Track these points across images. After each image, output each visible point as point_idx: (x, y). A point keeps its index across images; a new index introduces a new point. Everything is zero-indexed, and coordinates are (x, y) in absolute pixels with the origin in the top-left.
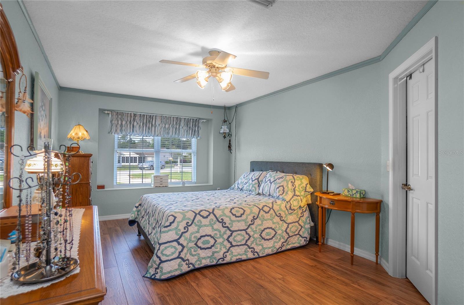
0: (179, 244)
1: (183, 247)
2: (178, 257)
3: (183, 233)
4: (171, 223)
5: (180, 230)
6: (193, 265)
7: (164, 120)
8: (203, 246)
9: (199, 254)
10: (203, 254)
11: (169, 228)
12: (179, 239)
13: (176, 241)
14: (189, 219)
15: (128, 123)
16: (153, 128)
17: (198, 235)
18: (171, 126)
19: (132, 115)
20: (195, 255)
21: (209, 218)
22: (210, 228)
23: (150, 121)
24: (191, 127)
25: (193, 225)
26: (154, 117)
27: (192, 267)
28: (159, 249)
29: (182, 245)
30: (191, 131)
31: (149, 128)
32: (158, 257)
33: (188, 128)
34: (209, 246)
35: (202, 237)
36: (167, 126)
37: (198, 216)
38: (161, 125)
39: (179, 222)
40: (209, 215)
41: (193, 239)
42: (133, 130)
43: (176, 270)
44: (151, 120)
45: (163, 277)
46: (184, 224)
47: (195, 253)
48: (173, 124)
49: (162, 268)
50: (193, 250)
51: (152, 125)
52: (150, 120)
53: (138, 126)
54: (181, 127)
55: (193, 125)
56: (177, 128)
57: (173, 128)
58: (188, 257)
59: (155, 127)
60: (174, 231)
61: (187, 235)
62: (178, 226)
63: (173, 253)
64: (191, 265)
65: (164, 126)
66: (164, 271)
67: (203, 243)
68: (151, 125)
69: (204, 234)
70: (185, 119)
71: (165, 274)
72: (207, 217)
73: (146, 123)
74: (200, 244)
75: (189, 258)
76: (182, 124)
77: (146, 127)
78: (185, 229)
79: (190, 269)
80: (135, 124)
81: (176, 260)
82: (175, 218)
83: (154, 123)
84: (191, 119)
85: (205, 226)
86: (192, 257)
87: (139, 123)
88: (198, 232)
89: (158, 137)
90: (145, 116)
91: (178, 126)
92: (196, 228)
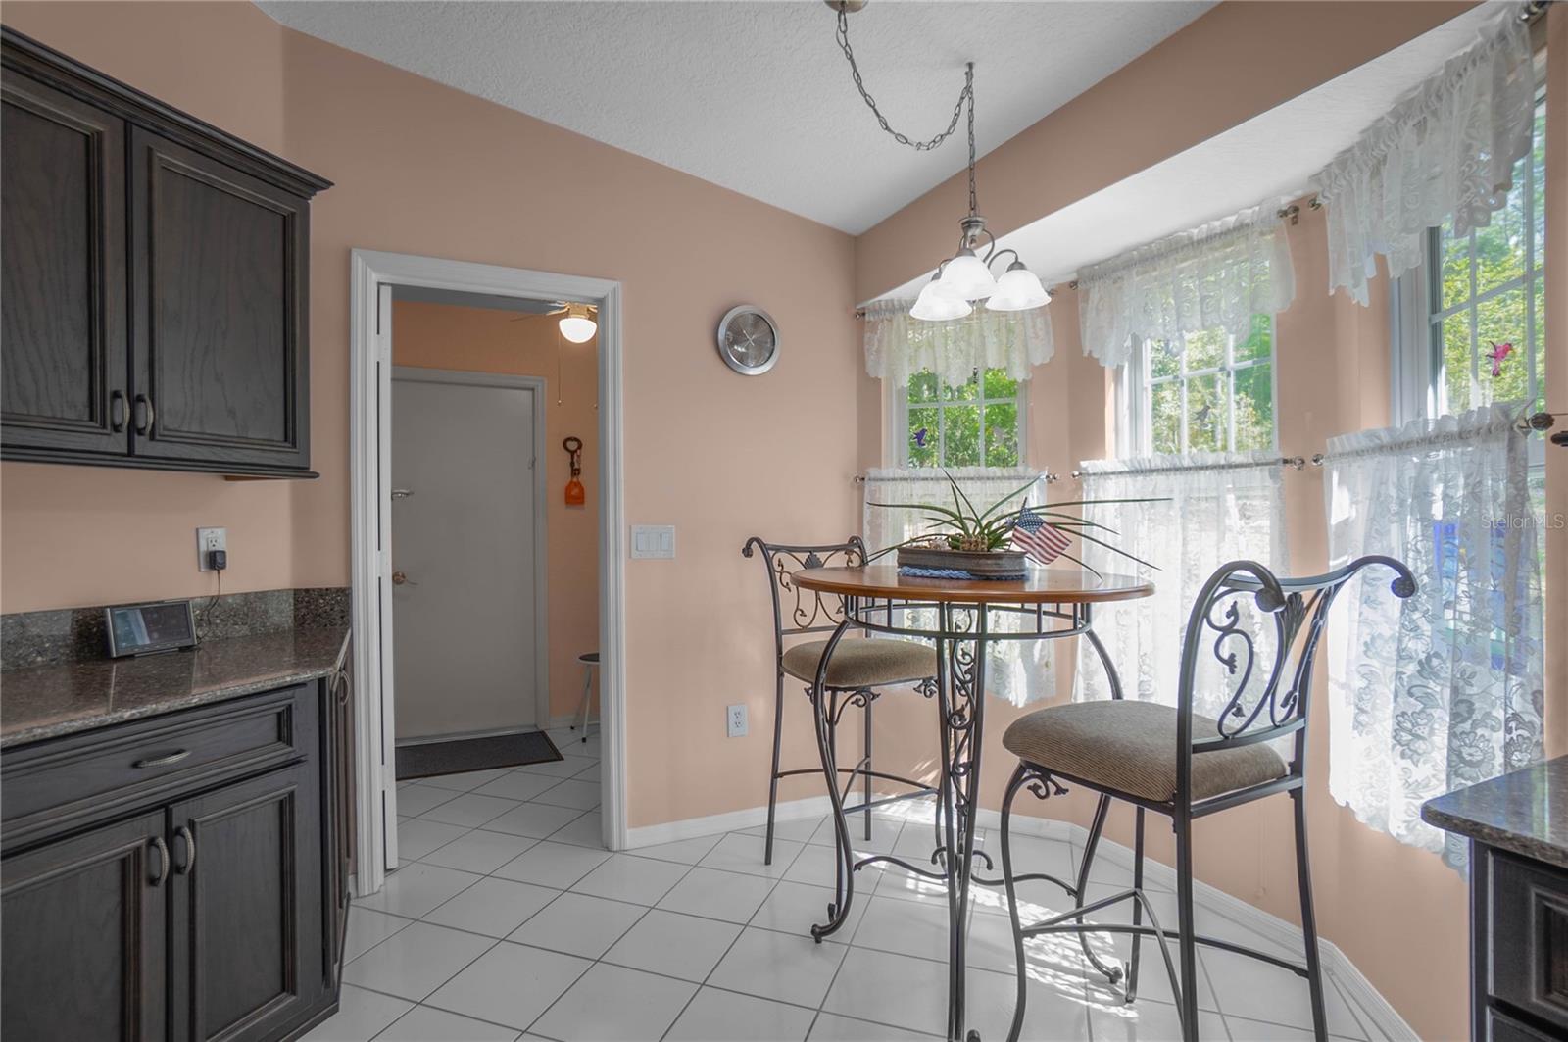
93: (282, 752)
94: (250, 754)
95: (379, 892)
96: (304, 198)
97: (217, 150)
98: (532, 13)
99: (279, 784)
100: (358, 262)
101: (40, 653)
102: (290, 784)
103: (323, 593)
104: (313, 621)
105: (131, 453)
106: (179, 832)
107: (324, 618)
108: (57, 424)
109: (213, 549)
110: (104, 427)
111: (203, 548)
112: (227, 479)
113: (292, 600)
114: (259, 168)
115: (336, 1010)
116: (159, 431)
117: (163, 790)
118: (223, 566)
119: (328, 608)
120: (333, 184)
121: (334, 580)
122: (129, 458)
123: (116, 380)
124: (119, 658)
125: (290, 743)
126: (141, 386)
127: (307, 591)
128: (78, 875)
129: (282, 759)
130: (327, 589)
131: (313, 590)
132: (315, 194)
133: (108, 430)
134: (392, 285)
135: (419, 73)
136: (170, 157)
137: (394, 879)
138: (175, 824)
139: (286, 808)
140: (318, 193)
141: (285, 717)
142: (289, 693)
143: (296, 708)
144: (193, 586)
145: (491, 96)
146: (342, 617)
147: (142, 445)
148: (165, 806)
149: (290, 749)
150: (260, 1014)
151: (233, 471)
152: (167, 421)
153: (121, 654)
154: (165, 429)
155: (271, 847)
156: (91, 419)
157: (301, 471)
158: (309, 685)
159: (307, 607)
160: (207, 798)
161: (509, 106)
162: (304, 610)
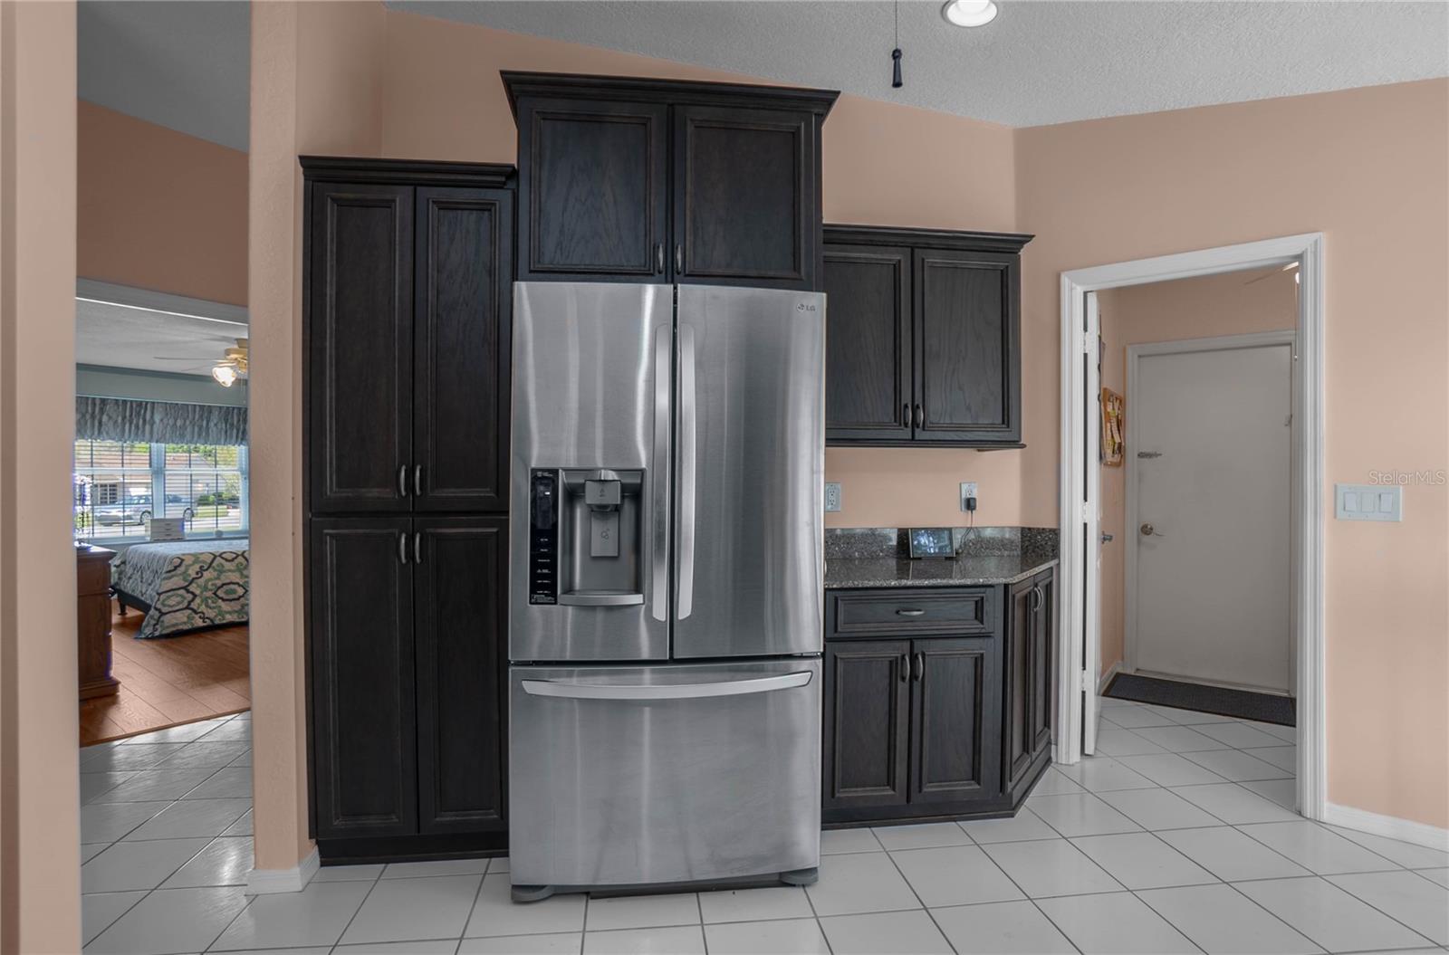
0: (188, 591)
1: (195, 596)
2: (187, 608)
3: (194, 579)
4: (176, 568)
5: (190, 575)
6: (212, 620)
7: (173, 411)
8: (225, 597)
9: (220, 607)
10: (225, 606)
11: (173, 573)
12: (188, 586)
13: (185, 588)
14: (204, 562)
15: (88, 416)
16: (147, 427)
17: (219, 583)
18: (188, 422)
19: (98, 402)
20: (214, 608)
21: (236, 561)
22: (238, 574)
23: (138, 413)
24: (235, 423)
25: (211, 570)
26: (149, 406)
27: (208, 622)
28: (159, 600)
29: (192, 593)
30: (235, 431)
31: (137, 427)
32: (156, 609)
33: (228, 426)
34: (236, 596)
35: (224, 584)
36: (179, 423)
37: (218, 558)
38: (165, 421)
39: (188, 566)
40: (236, 558)
41: (210, 587)
42: (99, 430)
43: (185, 623)
44: (143, 412)
45: (165, 632)
46: (197, 567)
47: (214, 605)
48: (194, 419)
49: (163, 622)
50: (210, 601)
51: (144, 421)
52: (140, 411)
53: (111, 423)
54: (212, 424)
55: (239, 421)
56: (202, 426)
57: (194, 425)
58: (203, 608)
59: (152, 426)
60: (181, 577)
61: (201, 581)
62: (187, 570)
63: (179, 603)
64: (206, 620)
65: (171, 422)
66: (166, 624)
67: (227, 592)
68: (141, 421)
69: (228, 581)
70: (220, 407)
71: (168, 627)
72: (233, 560)
73: (131, 416)
74: (220, 593)
75: (205, 611)
76: (214, 419)
77: (131, 424)
78: (197, 573)
79: (205, 624)
80: (105, 418)
81: (184, 611)
82: (182, 560)
83: (148, 417)
84: (234, 408)
85: (230, 571)
86: (210, 611)
87: (114, 416)
88: (218, 578)
89: (159, 444)
90: (129, 404)
91: (205, 423)
92: (215, 574)
93: (975, 627)
94: (957, 623)
95: (1073, 765)
96: (1015, 252)
97: (959, 243)
98: (1178, 36)
99: (976, 646)
100: (1065, 280)
101: (881, 551)
102: (981, 649)
103: (1042, 531)
104: (1034, 551)
105: (913, 439)
106: (917, 655)
107: (1041, 550)
108: (882, 426)
109: (969, 496)
110: (900, 425)
111: (963, 497)
112: (979, 451)
113: (1019, 535)
114: (984, 244)
115: (1012, 816)
116: (928, 424)
117: (910, 629)
118: (974, 509)
119: (1043, 543)
120: (1033, 236)
121: (1048, 524)
122: (913, 442)
123: (906, 398)
124: (914, 559)
125: (982, 622)
126: (918, 400)
127: (1029, 529)
128: (872, 661)
129: (977, 631)
130: (1043, 529)
131: (1034, 529)
132: (1022, 247)
133: (903, 427)
134: (1096, 291)
135: (1109, 116)
136: (934, 258)
137: (1088, 763)
138: (915, 652)
139: (979, 661)
140: (1025, 246)
141: (979, 604)
142: (983, 590)
143: (987, 600)
144: (957, 519)
145: (1172, 105)
146: (1053, 550)
147: (920, 434)
148: (911, 640)
149: (982, 626)
150: (956, 785)
151: (982, 445)
152: (933, 418)
153: (915, 556)
154: (931, 423)
155: (970, 686)
156: (895, 421)
157: (1015, 443)
158: (996, 587)
159: (1029, 541)
160: (933, 642)
161: (1191, 106)
162: (1027, 543)
